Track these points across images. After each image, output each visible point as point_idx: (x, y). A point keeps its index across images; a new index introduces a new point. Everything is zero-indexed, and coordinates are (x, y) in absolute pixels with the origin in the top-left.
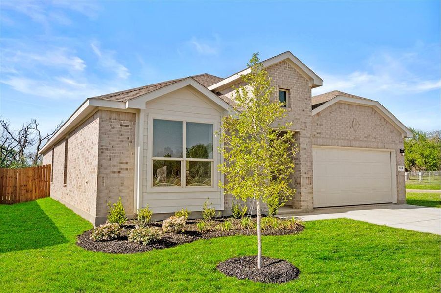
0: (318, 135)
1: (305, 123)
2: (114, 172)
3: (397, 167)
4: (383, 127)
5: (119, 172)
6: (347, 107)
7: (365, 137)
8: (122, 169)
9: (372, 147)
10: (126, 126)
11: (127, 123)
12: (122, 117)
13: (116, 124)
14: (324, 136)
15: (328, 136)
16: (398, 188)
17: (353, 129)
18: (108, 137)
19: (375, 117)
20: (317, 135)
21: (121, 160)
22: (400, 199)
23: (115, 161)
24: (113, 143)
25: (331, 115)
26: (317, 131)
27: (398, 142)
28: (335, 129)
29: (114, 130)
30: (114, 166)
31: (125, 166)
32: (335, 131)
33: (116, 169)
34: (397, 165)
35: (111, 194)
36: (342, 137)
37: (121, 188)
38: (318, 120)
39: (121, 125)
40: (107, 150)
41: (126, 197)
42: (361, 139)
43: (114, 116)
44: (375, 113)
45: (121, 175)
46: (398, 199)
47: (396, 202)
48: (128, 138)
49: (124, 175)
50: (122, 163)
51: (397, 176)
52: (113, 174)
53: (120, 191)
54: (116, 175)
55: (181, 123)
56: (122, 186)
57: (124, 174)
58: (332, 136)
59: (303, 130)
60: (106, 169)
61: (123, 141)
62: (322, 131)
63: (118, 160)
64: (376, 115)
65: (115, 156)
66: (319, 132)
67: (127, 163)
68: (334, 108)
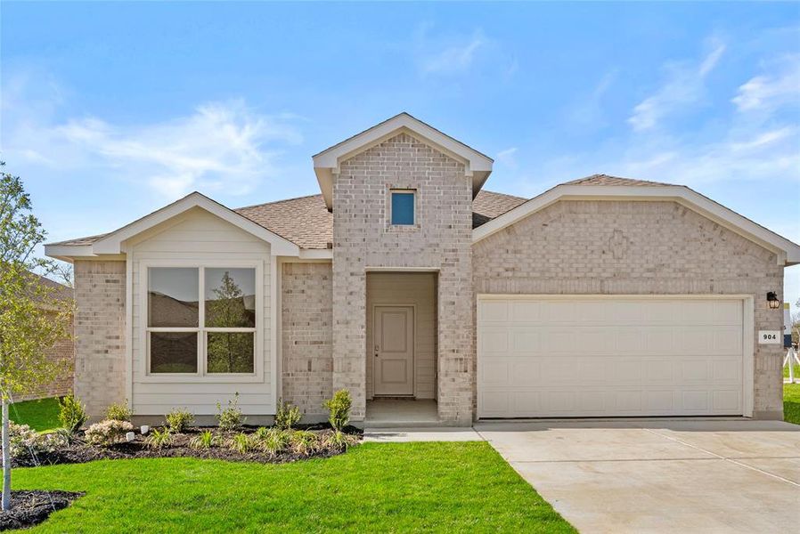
0: (510, 274)
1: (453, 251)
2: (98, 352)
3: (756, 336)
4: (709, 245)
5: (107, 352)
6: (593, 208)
7: (649, 270)
8: (110, 347)
9: (670, 290)
10: (115, 281)
11: (116, 277)
12: (108, 268)
13: (99, 280)
14: (525, 275)
15: (538, 275)
16: (755, 382)
17: (609, 256)
18: (88, 300)
19: (683, 223)
20: (506, 274)
21: (108, 332)
22: (762, 408)
23: (99, 335)
24: (95, 309)
25: (547, 229)
26: (507, 266)
27: (763, 275)
28: (557, 257)
29: (97, 288)
30: (98, 342)
31: (114, 342)
32: (557, 261)
33: (100, 347)
34: (758, 328)
35: (94, 384)
36: (575, 275)
37: (110, 375)
38: (508, 242)
39: (107, 281)
40: (87, 319)
41: (117, 388)
42: (634, 275)
43: (95, 268)
44: (684, 213)
45: (109, 355)
46: (754, 408)
47: (749, 414)
48: (118, 300)
49: (114, 356)
50: (110, 338)
51: (755, 354)
52: (97, 355)
53: (108, 380)
54: (101, 356)
55: (196, 270)
56: (111, 371)
57: (113, 354)
58: (547, 274)
59: (449, 265)
60: (86, 347)
61: (111, 305)
62: (520, 265)
63: (103, 332)
64: (686, 217)
65: (98, 328)
66: (511, 266)
67: (118, 338)
68: (553, 214)
